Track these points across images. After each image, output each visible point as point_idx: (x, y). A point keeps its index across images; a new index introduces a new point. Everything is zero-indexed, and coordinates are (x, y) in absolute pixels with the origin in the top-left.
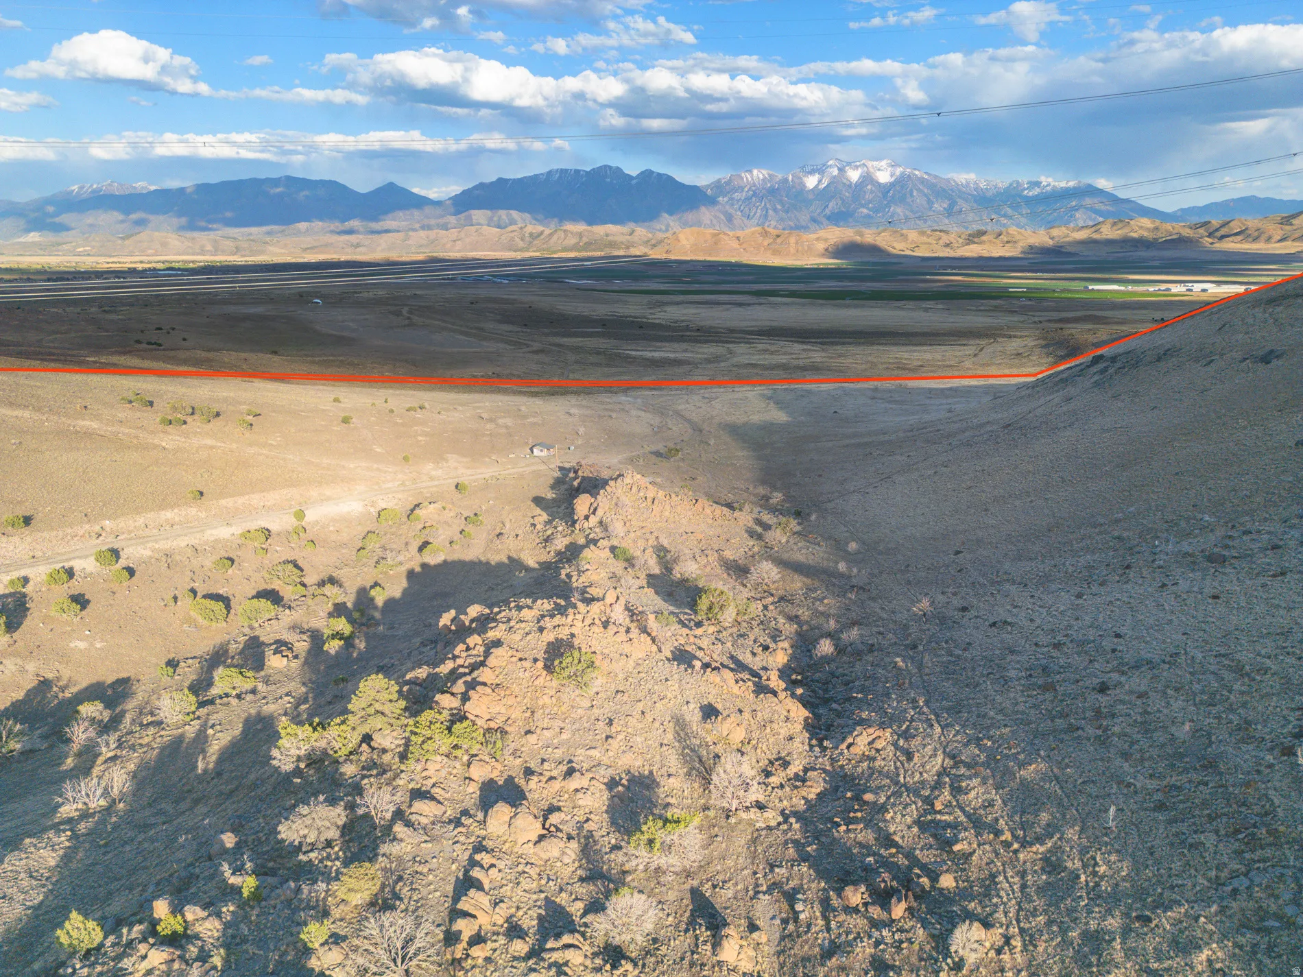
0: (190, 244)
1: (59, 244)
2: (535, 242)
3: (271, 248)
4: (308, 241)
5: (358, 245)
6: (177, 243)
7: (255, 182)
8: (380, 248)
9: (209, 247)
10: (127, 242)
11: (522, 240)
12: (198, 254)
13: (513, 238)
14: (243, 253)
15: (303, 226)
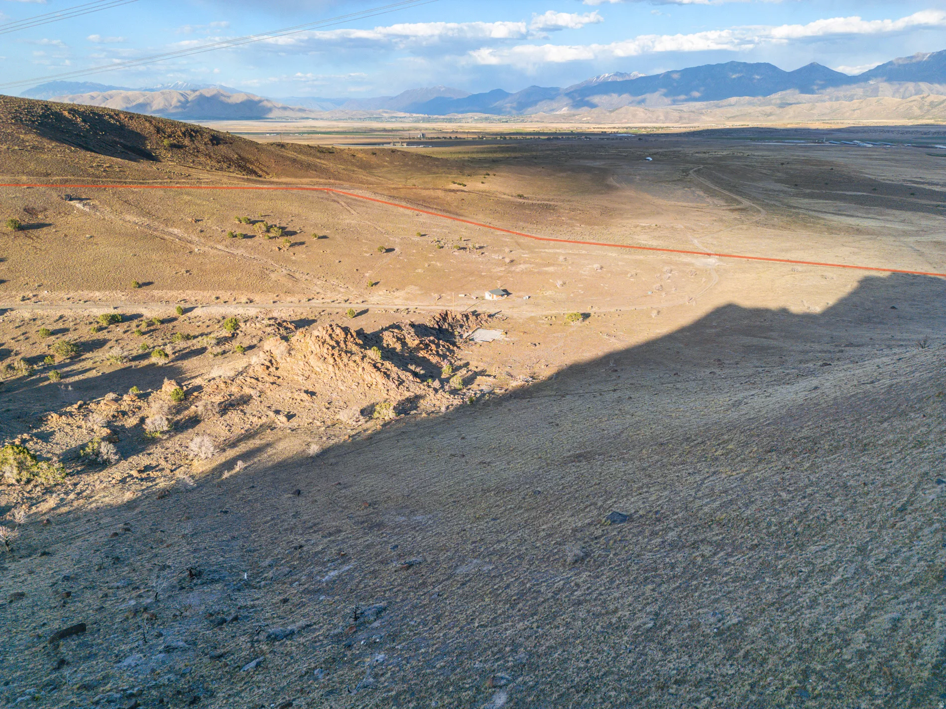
0: (651, 115)
1: (574, 115)
2: (934, 110)
3: (703, 117)
4: (734, 111)
5: (770, 114)
6: (643, 114)
7: (709, 67)
8: (787, 117)
9: (662, 118)
10: (612, 114)
11: (920, 108)
12: (654, 122)
13: (912, 107)
14: (684, 121)
15: (733, 100)
